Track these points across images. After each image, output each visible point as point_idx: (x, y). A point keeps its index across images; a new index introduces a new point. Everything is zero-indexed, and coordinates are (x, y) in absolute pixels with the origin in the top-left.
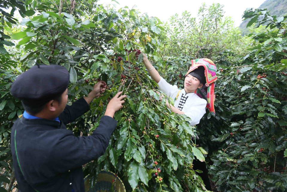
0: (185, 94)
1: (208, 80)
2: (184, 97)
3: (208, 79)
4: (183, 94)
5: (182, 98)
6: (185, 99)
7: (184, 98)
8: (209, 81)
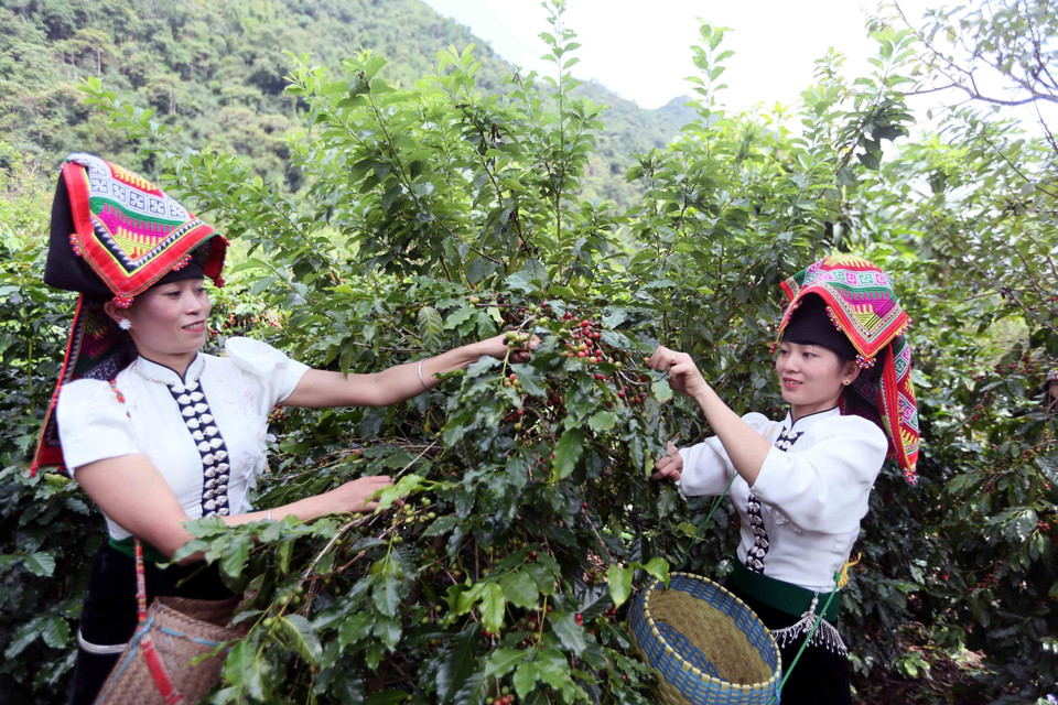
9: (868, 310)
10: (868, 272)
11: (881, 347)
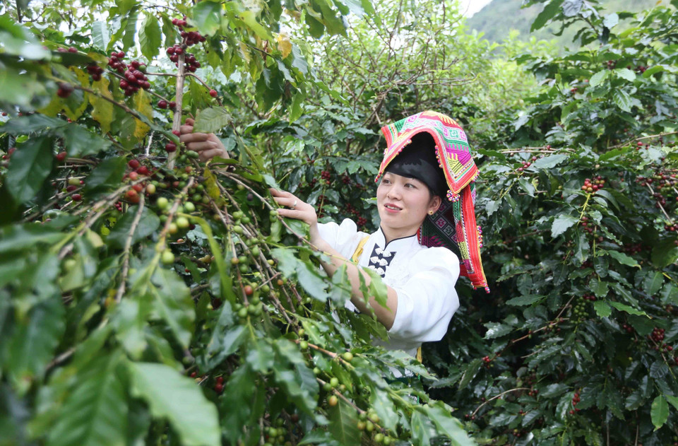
0: (382, 243)
1: (453, 177)
2: (381, 256)
3: (453, 175)
4: (376, 246)
5: (375, 259)
6: (383, 262)
7: (379, 261)
8: (456, 181)
9: (455, 158)
10: (455, 129)
11: (463, 187)
